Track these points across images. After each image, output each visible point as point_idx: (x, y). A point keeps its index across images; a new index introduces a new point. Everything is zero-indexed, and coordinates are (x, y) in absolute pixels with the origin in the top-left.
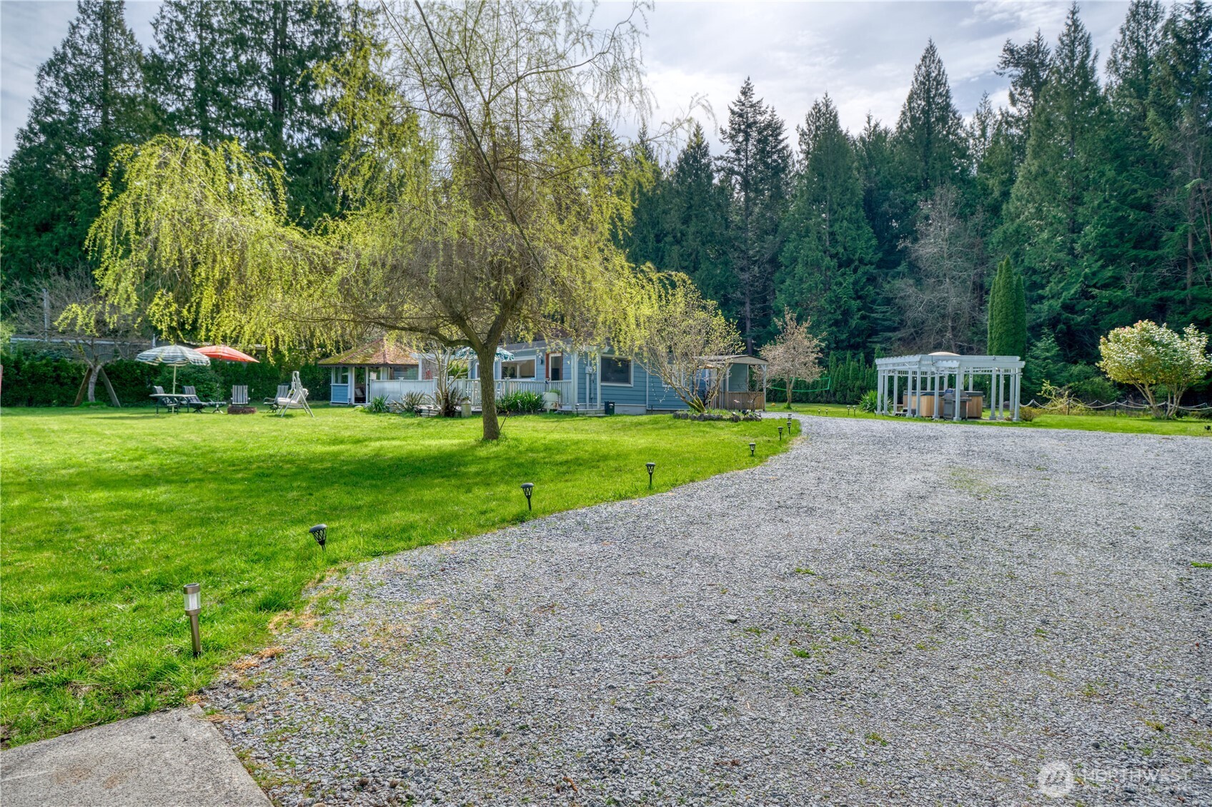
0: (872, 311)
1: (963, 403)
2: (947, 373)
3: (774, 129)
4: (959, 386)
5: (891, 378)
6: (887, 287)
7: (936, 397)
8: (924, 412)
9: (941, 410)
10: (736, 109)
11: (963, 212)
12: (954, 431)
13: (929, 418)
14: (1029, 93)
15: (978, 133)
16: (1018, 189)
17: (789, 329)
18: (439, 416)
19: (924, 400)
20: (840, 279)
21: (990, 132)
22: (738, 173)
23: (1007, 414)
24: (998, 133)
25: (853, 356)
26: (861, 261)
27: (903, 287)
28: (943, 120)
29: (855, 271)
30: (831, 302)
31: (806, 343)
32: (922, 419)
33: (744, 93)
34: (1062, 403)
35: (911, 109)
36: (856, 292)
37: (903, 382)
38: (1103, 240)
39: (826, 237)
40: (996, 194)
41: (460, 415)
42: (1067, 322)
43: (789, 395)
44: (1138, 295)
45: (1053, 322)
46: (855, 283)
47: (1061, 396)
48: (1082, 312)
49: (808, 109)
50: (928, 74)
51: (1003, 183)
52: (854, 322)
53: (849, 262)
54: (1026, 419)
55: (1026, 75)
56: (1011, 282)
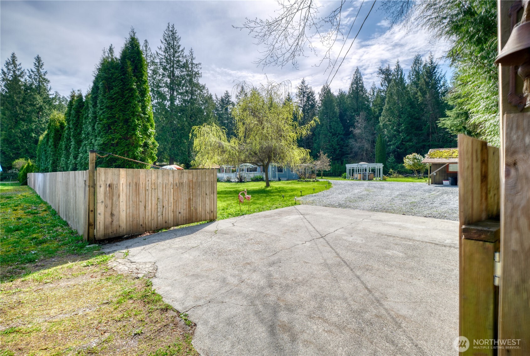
0: (343, 149)
1: (369, 176)
2: (364, 168)
3: (312, 94)
4: (368, 171)
5: (350, 169)
6: (347, 141)
7: (362, 175)
8: (359, 178)
9: (363, 178)
10: (300, 88)
11: (368, 119)
12: (366, 183)
13: (360, 180)
14: (386, 82)
15: (372, 94)
16: (383, 113)
17: (321, 156)
18: (238, 182)
19: (359, 175)
20: (333, 139)
21: (375, 94)
22: (301, 107)
23: (380, 178)
24: (377, 94)
25: (337, 162)
26: (339, 134)
27: (352, 142)
28: (362, 91)
29: (337, 137)
30: (330, 146)
31: (326, 160)
32: (359, 180)
33: (303, 83)
34: (395, 175)
35: (352, 87)
36: (338, 143)
37: (353, 170)
38: (407, 129)
39: (328, 127)
40: (377, 113)
41: (244, 182)
42: (397, 151)
43: (322, 174)
44: (416, 144)
45: (394, 151)
46: (337, 140)
47: (395, 173)
48: (402, 149)
49: (322, 87)
50: (357, 77)
51: (379, 110)
52: (337, 152)
53: (335, 134)
54: (384, 180)
55: (385, 77)
56: (382, 141)
